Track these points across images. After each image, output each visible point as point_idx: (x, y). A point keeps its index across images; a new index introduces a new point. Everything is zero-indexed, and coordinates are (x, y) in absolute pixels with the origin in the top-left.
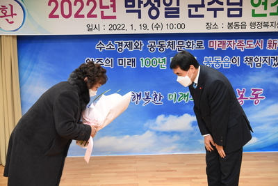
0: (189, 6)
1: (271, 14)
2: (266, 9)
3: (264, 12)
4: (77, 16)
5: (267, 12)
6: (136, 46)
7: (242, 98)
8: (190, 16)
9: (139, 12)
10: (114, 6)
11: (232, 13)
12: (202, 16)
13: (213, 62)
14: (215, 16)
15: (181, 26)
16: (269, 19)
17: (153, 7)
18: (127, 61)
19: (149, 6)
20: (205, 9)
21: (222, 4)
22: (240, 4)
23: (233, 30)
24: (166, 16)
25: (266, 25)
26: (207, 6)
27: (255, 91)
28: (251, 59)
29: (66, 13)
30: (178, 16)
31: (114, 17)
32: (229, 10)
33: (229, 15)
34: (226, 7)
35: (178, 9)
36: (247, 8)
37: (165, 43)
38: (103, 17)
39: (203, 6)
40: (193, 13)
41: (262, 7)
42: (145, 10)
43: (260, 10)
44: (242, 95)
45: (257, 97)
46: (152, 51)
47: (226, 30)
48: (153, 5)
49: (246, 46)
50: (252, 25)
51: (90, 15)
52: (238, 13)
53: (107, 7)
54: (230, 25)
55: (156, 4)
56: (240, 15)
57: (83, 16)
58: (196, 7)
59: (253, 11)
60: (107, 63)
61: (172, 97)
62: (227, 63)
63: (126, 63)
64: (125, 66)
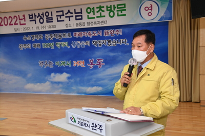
0: (57, 16)
1: (97, 17)
2: (94, 14)
3: (93, 16)
4: (10, 24)
5: (95, 16)
6: (40, 37)
7: (92, 64)
8: (58, 21)
9: (35, 20)
10: (24, 19)
11: (77, 18)
12: (63, 21)
13: (76, 44)
14: (70, 20)
15: (54, 26)
16: (96, 20)
17: (41, 18)
19: (39, 17)
20: (64, 17)
21: (72, 13)
22: (81, 13)
23: (79, 27)
24: (47, 22)
25: (95, 23)
26: (65, 15)
27: (99, 60)
28: (96, 42)
29: (6, 23)
30: (52, 22)
31: (25, 24)
32: (76, 16)
33: (76, 19)
34: (74, 15)
35: (52, 18)
36: (85, 14)
37: (53, 35)
38: (21, 24)
39: (63, 15)
40: (59, 19)
41: (92, 13)
42: (37, 20)
43: (91, 15)
45: (100, 64)
46: (47, 39)
47: (75, 27)
48: (41, 17)
49: (93, 35)
50: (88, 23)
51: (15, 24)
52: (80, 17)
53: (22, 19)
54: (77, 24)
55: (42, 16)
56: (81, 19)
57: (12, 24)
58: (60, 16)
59: (88, 16)
60: (28, 46)
61: (57, 63)
62: (83, 44)
63: (36, 46)
64: (36, 47)
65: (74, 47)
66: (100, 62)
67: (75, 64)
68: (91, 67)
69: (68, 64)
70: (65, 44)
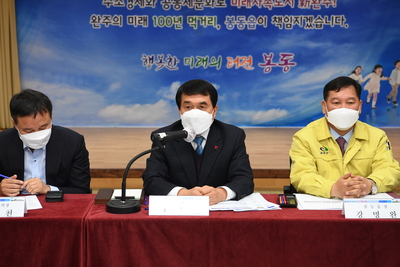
6: (148, 2)
7: (269, 63)
13: (236, 22)
18: (138, 19)
27: (284, 56)
28: (280, 19)
44: (269, 61)
45: (286, 63)
46: (166, 8)
49: (274, 4)
60: (116, 21)
61: (189, 61)
62: (252, 23)
63: (136, 21)
64: (136, 24)
65: (230, 27)
66: (286, 61)
67: (231, 63)
68: (267, 69)
69: (215, 62)
70: (210, 21)
